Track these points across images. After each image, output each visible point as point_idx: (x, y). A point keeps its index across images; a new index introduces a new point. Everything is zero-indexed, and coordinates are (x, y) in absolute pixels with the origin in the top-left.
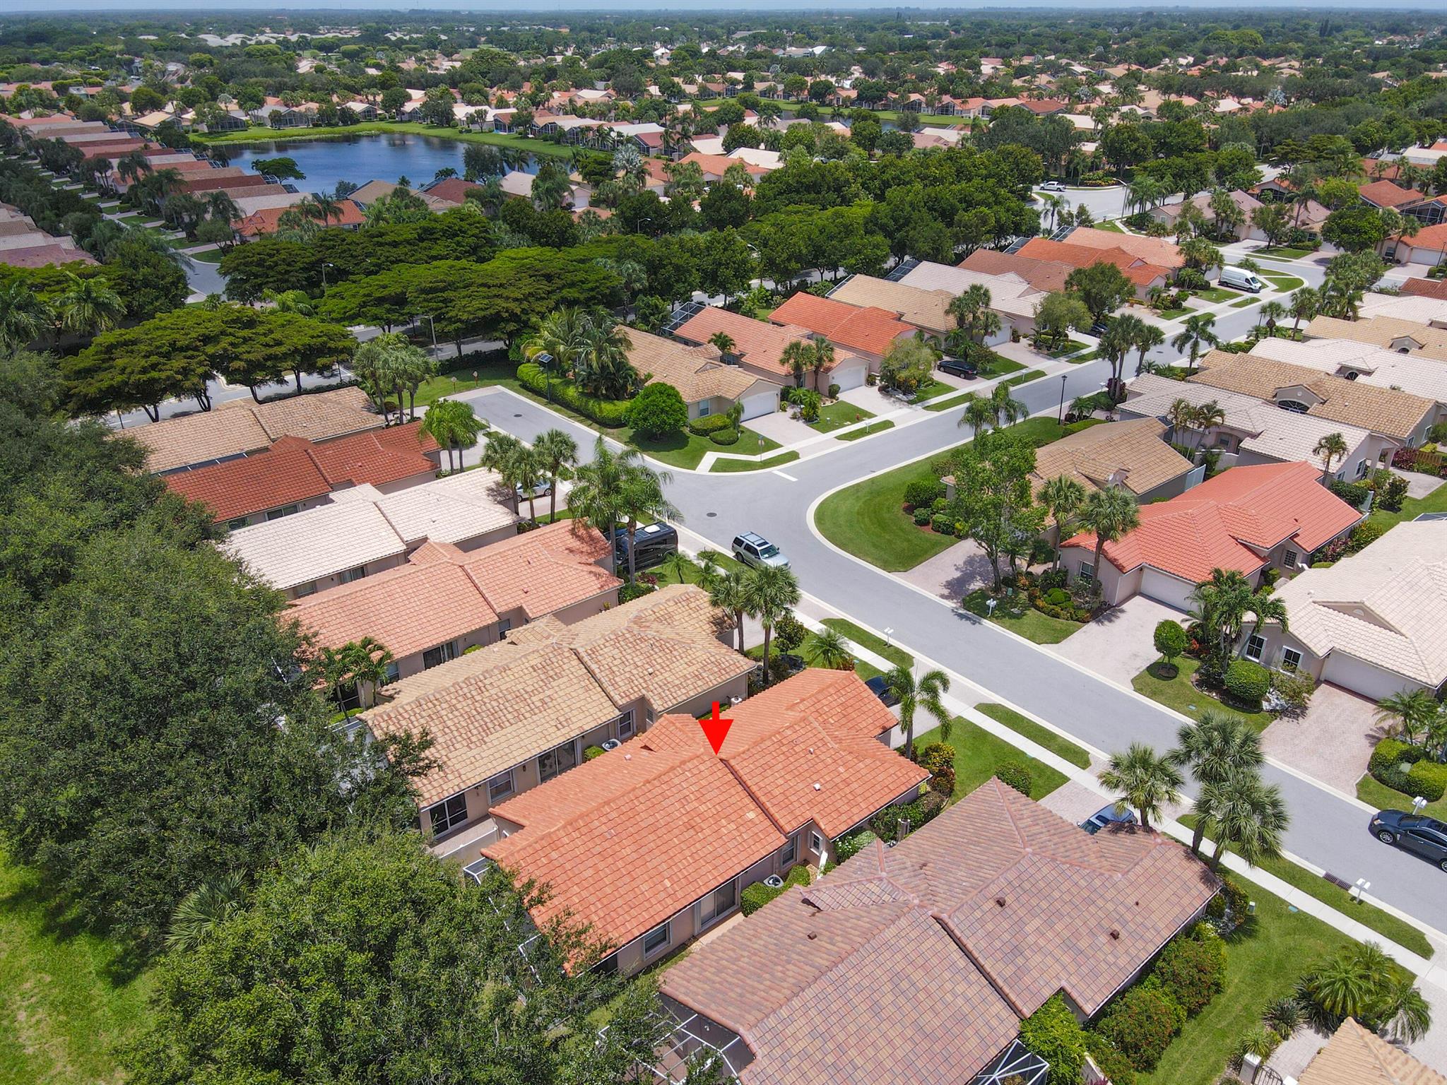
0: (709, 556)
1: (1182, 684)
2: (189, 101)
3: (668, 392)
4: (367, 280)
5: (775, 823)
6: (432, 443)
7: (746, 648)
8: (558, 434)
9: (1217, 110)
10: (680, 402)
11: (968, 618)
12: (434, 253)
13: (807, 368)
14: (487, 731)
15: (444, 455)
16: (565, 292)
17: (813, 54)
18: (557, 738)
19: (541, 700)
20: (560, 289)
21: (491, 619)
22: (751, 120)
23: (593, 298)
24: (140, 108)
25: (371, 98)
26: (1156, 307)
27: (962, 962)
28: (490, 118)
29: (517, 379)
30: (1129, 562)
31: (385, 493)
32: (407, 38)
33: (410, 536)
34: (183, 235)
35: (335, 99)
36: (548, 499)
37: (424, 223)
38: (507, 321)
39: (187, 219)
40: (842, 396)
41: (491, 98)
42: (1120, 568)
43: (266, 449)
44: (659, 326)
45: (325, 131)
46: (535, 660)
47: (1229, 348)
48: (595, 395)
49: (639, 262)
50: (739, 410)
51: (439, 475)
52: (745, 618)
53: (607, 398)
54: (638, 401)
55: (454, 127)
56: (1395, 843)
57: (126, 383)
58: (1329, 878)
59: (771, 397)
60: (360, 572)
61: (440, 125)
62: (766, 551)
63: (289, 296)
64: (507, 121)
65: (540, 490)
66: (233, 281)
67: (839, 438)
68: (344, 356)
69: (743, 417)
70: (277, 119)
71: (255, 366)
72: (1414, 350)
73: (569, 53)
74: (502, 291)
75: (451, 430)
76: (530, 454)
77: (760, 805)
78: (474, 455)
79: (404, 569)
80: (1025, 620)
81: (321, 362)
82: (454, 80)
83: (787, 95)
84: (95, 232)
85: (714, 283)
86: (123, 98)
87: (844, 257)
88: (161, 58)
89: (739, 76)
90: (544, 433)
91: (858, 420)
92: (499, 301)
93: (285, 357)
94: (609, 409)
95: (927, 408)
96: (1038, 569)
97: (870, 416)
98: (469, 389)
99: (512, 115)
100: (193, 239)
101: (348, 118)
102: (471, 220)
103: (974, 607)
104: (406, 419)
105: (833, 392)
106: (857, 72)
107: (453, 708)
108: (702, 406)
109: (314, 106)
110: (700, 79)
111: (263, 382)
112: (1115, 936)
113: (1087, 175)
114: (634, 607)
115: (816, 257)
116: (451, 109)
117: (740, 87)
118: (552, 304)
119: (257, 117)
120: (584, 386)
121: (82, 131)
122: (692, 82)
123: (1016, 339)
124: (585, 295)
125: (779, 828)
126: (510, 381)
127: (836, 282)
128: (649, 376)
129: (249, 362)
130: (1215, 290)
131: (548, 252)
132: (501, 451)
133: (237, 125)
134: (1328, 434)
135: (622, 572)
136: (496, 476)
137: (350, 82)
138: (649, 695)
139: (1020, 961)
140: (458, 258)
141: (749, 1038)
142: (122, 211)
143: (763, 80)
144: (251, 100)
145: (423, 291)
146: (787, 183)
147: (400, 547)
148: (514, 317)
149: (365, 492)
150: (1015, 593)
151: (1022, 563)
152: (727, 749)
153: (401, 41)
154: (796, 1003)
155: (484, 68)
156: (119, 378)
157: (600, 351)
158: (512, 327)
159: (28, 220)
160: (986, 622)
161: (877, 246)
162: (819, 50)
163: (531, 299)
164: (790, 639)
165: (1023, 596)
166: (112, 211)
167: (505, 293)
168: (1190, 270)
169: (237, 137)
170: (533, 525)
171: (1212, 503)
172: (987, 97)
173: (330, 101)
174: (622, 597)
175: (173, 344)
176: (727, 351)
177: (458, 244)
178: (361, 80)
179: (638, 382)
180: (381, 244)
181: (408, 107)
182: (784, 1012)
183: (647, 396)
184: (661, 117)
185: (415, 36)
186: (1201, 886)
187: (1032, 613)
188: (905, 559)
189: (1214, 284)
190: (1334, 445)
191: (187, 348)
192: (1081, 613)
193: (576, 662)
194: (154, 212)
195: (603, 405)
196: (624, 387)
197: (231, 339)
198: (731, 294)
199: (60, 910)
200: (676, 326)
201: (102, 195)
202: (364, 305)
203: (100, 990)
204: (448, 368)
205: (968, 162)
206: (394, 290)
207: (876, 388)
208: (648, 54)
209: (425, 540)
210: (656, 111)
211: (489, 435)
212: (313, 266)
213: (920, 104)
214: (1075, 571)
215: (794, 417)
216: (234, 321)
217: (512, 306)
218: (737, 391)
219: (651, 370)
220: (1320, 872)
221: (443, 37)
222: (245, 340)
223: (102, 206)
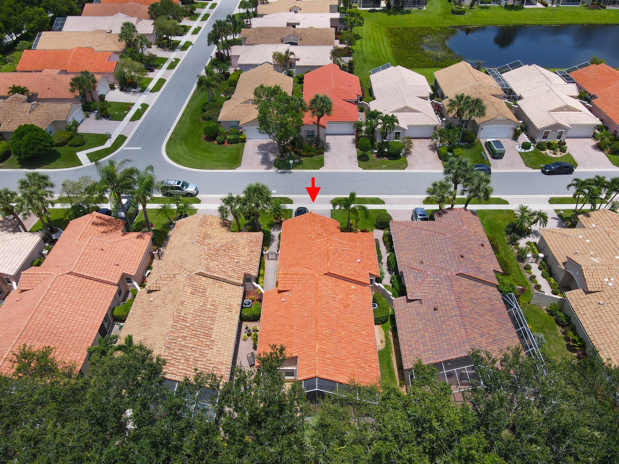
1: (373, 159)
5: (362, 284)
11: (286, 173)
14: (208, 336)
19: (212, 305)
21: (114, 288)
27: (473, 282)
40: (108, 100)
42: (324, 127)
59: (80, 111)
62: (183, 186)
72: (299, 11)
77: (352, 281)
80: (304, 163)
91: (129, 109)
95: (152, 91)
97: (132, 104)
103: (282, 167)
105: (102, 99)
112: (483, 245)
123: (149, 46)
125: (365, 285)
138: (246, 272)
139: (481, 270)
165: (293, 154)
187: (304, 159)
188: (234, 161)
192: (321, 151)
193: (204, 278)
207: (118, 90)
214: (304, 136)
215: (98, 118)
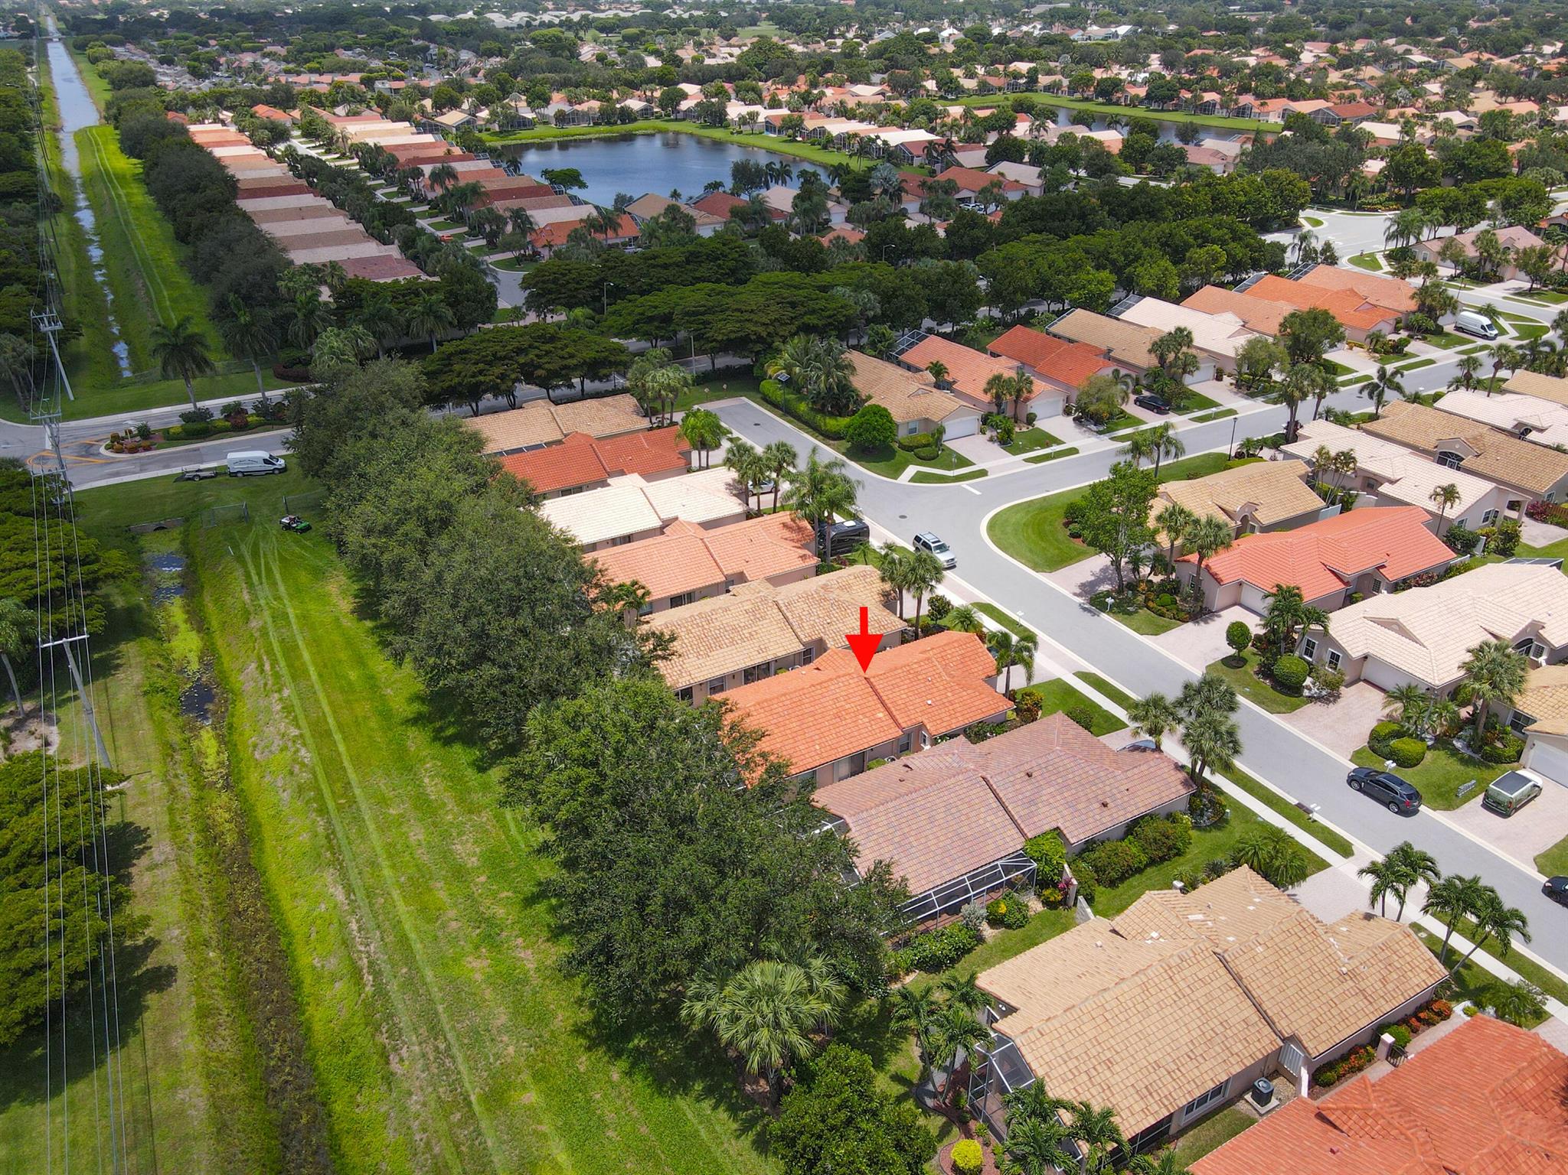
0: (890, 547)
1: (1246, 672)
2: (484, 100)
3: (882, 413)
4: (641, 300)
5: (895, 721)
6: (686, 445)
7: (905, 616)
8: (784, 445)
9: (1556, 118)
10: (891, 421)
11: (1089, 611)
12: (698, 274)
13: (1008, 398)
14: (711, 649)
15: (695, 454)
16: (806, 319)
17: (1116, 35)
18: (758, 659)
19: (750, 633)
20: (802, 315)
21: (721, 579)
22: (1022, 129)
23: (830, 324)
24: (440, 106)
25: (649, 93)
26: (1375, 351)
27: (996, 804)
28: (761, 119)
29: (758, 391)
30: (1227, 577)
31: (648, 481)
32: (686, 16)
33: (665, 516)
34: (483, 242)
35: (615, 95)
36: (772, 496)
37: (690, 248)
38: (756, 342)
39: (488, 229)
40: (1038, 424)
41: (765, 94)
42: (1219, 581)
43: (559, 442)
44: (886, 353)
45: (604, 130)
46: (748, 606)
47: (1416, 399)
48: (822, 411)
49: (874, 292)
50: (941, 431)
51: (689, 471)
52: (904, 592)
53: (832, 414)
54: (856, 419)
55: (726, 127)
56: (1360, 790)
57: (460, 384)
58: (1299, 806)
59: (973, 422)
60: (628, 539)
61: (713, 125)
62: (938, 548)
63: (579, 312)
64: (778, 124)
65: (767, 488)
66: (531, 295)
67: (1027, 460)
68: (621, 368)
69: (945, 437)
70: (562, 118)
71: (554, 374)
73: (850, 35)
74: (752, 316)
75: (702, 436)
76: (760, 459)
77: (887, 709)
78: (718, 455)
79: (661, 538)
80: (1136, 616)
81: (603, 371)
82: (730, 74)
83: (1072, 90)
84: (419, 244)
85: (941, 312)
86: (424, 93)
87: (1069, 291)
88: (453, 43)
89: (1023, 67)
90: (773, 443)
91: (1048, 446)
92: (748, 325)
93: (575, 367)
94: (834, 424)
95: (1112, 439)
96: (1156, 579)
97: (1058, 442)
98: (719, 398)
99: (784, 118)
100: (492, 246)
101: (627, 116)
102: (732, 245)
103: (1096, 602)
104: (667, 422)
105: (1031, 419)
106: (1155, 62)
107: (689, 632)
108: (912, 426)
109: (595, 105)
110: (980, 70)
111: (558, 387)
112: (1105, 805)
113: (1370, 198)
114: (824, 578)
115: (1043, 290)
116: (725, 107)
117: (1022, 81)
118: (793, 328)
119: (543, 116)
120: (814, 403)
121: (392, 133)
122: (970, 75)
123: (1219, 378)
124: (824, 322)
125: (898, 725)
126: (752, 394)
127: (1059, 314)
128: (870, 397)
129: (548, 371)
130: (1448, 335)
131: (796, 276)
132: (739, 457)
133: (525, 124)
134: (1445, 484)
135: (821, 555)
136: (733, 474)
137: (628, 76)
138: (825, 638)
139: (1033, 808)
140: (718, 281)
141: (849, 820)
142: (431, 216)
143: (1049, 72)
144: (539, 99)
145: (687, 314)
146: (1032, 211)
147: (658, 524)
148: (760, 339)
149: (634, 480)
150: (1135, 595)
151: (1145, 570)
152: (870, 671)
153: (680, 20)
154: (881, 808)
155: (760, 59)
156: (456, 380)
157: (828, 375)
158: (758, 347)
159: (360, 227)
160: (1104, 616)
161: (1101, 282)
162: (1123, 30)
163: (777, 324)
164: (939, 612)
165: (1141, 598)
166: (423, 215)
167: (755, 318)
168: (1420, 315)
169: (524, 136)
170: (759, 514)
171: (1314, 535)
172: (1294, 98)
173: (609, 100)
174: (819, 571)
175: (494, 355)
176: (941, 378)
177: (719, 266)
178: (641, 74)
179: (860, 402)
180: (654, 266)
181: (684, 105)
182: (873, 812)
183: (863, 415)
184: (931, 120)
185: (696, 13)
186: (1180, 787)
187: (1144, 612)
188: (1053, 563)
189: (1449, 328)
190: (1449, 494)
191: (505, 358)
192: (1182, 615)
193: (776, 610)
194: (458, 219)
195: (828, 420)
196: (847, 406)
197: (537, 352)
198: (958, 324)
199: (441, 729)
200: (902, 352)
201: (414, 199)
202: (637, 322)
203: (470, 773)
204: (702, 379)
205: (1225, 189)
206: (664, 310)
207: (1071, 418)
208: (931, 38)
209: (676, 519)
210: (927, 116)
211: (731, 440)
212: (598, 284)
213: (1214, 105)
214: (1186, 581)
215: (991, 440)
216: (539, 337)
217: (760, 329)
218: (943, 414)
219: (871, 392)
220: (1294, 801)
221: (724, 14)
222: (548, 353)
223: (415, 210)
